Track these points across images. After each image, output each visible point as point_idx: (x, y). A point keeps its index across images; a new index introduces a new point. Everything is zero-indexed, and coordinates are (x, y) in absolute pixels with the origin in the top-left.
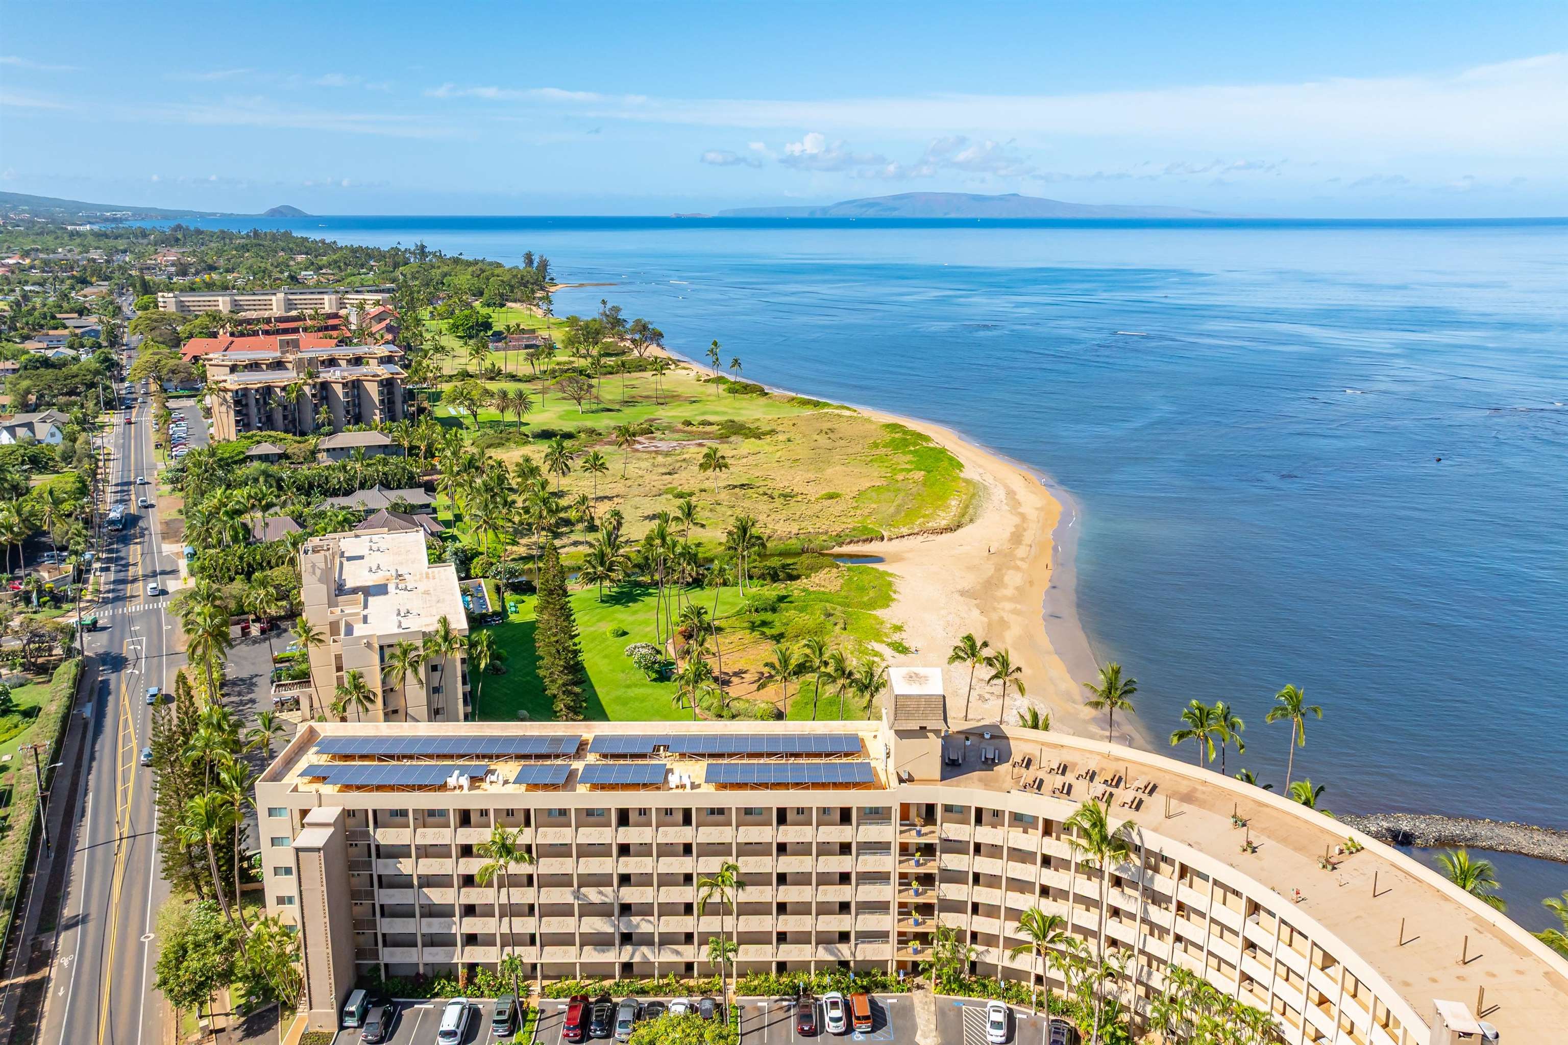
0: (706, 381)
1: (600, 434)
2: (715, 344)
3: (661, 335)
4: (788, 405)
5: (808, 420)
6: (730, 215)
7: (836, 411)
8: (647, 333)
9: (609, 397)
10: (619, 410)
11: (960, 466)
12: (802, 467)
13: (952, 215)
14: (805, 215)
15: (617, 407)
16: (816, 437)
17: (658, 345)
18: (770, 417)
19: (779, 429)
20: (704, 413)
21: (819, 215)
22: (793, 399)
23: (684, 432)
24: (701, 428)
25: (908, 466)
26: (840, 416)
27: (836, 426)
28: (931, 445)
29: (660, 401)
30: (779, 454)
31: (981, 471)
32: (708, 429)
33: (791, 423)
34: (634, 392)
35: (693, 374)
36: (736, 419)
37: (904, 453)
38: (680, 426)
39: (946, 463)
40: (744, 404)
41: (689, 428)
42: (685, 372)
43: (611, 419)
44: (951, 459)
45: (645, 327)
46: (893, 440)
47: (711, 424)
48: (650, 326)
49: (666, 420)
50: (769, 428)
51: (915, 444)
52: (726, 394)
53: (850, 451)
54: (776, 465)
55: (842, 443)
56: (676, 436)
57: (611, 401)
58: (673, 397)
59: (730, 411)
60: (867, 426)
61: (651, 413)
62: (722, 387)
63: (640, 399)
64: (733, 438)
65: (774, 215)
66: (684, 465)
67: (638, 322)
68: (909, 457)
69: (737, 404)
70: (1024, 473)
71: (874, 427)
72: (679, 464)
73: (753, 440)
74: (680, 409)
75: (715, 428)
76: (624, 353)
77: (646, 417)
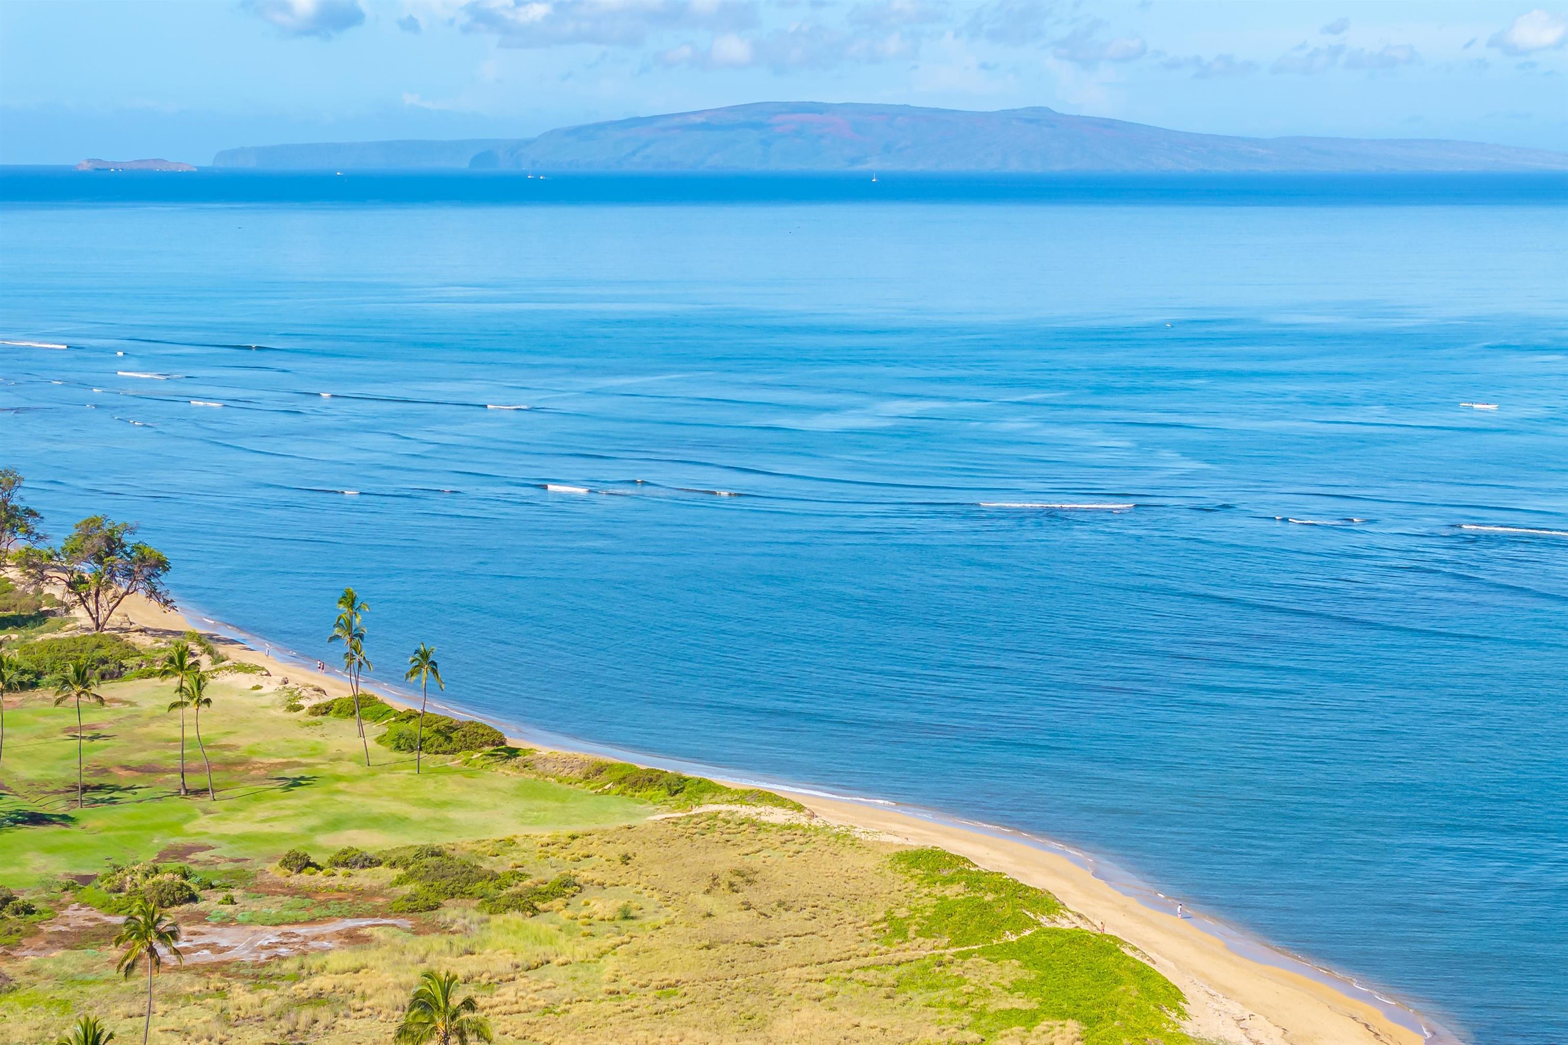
0: (317, 710)
1: (29, 910)
2: (350, 600)
3: (162, 565)
4: (585, 789)
5: (664, 842)
6: (251, 164)
7: (744, 811)
8: (118, 560)
9: (27, 772)
10: (66, 819)
11: (1174, 996)
12: (693, 1015)
13: (874, 165)
14: (462, 164)
15: (59, 806)
16: (707, 902)
17: (152, 593)
18: (545, 833)
19: (585, 874)
20: (336, 824)
21: (504, 166)
22: (600, 770)
23: (293, 891)
24: (340, 877)
25: (1017, 1002)
26: (757, 826)
27: (756, 862)
28: (1064, 924)
29: (193, 781)
30: (609, 965)
31: (1236, 1009)
32: (363, 878)
33: (615, 852)
34: (98, 752)
35: (270, 686)
36: (441, 841)
37: (994, 955)
38: (275, 872)
39: (1130, 990)
40: (451, 787)
41: (304, 879)
42: (245, 681)
43: (52, 850)
44: (1143, 974)
45: (112, 545)
46: (945, 910)
47: (370, 862)
48: (128, 539)
49: (224, 850)
50: (552, 875)
51: (1019, 924)
52: (385, 754)
53: (822, 949)
54: (608, 1007)
55: (790, 921)
56: (271, 907)
57: (37, 787)
58: (228, 765)
59: (416, 813)
60: (851, 859)
61: (174, 827)
62: (374, 729)
63: (124, 778)
64: (451, 912)
65: (377, 164)
66: (325, 1016)
67: (90, 527)
68: (1011, 970)
69: (429, 788)
70: (1365, 1010)
71: (870, 862)
72: (306, 1015)
73: (515, 917)
74: (261, 810)
75: (386, 874)
76: (40, 618)
77: (160, 841)
